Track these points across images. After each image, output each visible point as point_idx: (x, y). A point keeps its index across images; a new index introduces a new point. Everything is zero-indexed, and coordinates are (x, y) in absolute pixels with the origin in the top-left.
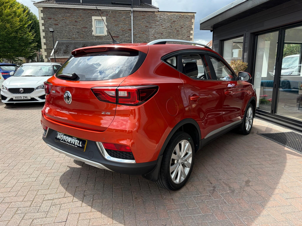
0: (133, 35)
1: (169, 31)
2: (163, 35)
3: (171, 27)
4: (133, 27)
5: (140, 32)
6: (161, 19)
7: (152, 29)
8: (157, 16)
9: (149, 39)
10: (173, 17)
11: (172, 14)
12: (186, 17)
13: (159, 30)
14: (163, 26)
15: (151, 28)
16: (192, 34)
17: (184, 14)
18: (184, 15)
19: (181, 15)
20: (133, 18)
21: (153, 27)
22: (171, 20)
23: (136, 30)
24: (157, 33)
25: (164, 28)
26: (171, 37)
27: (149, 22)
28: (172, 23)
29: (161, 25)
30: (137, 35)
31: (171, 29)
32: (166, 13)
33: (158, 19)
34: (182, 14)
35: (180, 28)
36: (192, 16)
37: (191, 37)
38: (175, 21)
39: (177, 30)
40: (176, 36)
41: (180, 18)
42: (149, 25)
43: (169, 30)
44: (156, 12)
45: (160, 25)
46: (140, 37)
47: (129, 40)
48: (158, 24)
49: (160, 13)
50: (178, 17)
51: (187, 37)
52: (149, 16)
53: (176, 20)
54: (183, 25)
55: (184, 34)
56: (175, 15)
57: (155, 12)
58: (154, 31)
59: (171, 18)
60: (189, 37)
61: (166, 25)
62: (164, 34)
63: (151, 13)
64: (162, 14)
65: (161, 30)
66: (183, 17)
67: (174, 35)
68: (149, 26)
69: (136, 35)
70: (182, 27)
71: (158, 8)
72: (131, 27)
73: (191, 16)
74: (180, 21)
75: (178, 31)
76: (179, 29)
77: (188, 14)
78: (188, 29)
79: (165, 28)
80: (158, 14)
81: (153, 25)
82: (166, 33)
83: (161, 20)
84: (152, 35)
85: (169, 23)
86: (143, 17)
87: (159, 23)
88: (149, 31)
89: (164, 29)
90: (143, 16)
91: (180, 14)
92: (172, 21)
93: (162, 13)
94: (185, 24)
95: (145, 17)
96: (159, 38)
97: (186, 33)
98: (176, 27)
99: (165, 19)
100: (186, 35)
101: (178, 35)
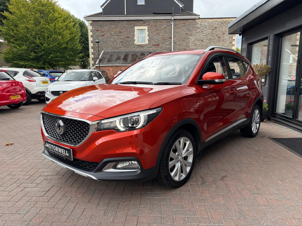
0: (173, 43)
1: (210, 37)
2: (203, 42)
3: (212, 33)
4: (174, 35)
5: (180, 39)
7: (192, 36)
8: (198, 24)
9: (189, 46)
10: (214, 24)
11: (214, 20)
13: (200, 37)
14: (204, 33)
16: (234, 39)
17: (226, 20)
18: (226, 21)
19: (223, 20)
20: (174, 27)
21: (193, 34)
22: (212, 26)
23: (177, 38)
24: (198, 41)
25: (204, 34)
26: (212, 43)
27: (189, 30)
28: (214, 29)
29: (202, 32)
30: (177, 43)
31: (212, 36)
32: (208, 19)
33: (199, 26)
34: (224, 20)
35: (221, 34)
37: (233, 43)
38: (216, 27)
39: (219, 36)
40: (217, 42)
41: (222, 24)
43: (209, 36)
44: (197, 19)
45: (201, 32)
46: (180, 45)
47: (169, 48)
48: (198, 31)
49: (201, 20)
50: (220, 23)
51: (229, 43)
52: (190, 23)
53: (218, 26)
54: (225, 31)
55: (226, 41)
56: (216, 21)
57: (195, 19)
58: (194, 38)
59: (213, 25)
60: (231, 43)
61: (207, 32)
62: (205, 41)
63: (192, 21)
65: (201, 37)
66: (226, 23)
67: (215, 42)
68: (190, 33)
69: (176, 43)
71: (199, 16)
72: (172, 35)
74: (222, 27)
75: (220, 37)
77: (231, 20)
78: (230, 35)
79: (206, 35)
80: (199, 21)
81: (193, 32)
82: (207, 40)
83: (201, 27)
84: (193, 43)
85: (210, 29)
86: (184, 25)
87: (200, 30)
88: (189, 38)
89: (204, 36)
90: (183, 23)
91: (222, 19)
92: (214, 27)
94: (227, 30)
95: (185, 25)
96: (199, 45)
97: (228, 39)
98: (217, 34)
99: (206, 26)
100: (228, 41)
101: (219, 41)
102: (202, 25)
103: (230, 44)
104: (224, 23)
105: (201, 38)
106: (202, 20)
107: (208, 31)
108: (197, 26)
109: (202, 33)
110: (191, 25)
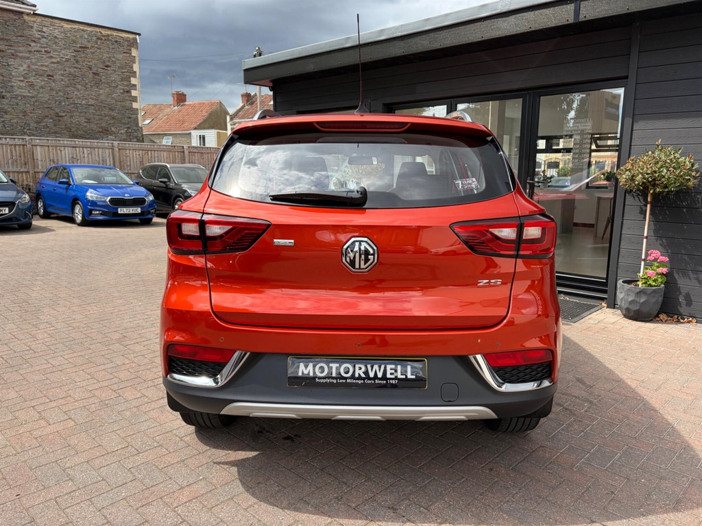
1: (72, 70)
2: (54, 81)
3: (77, 61)
6: (43, 37)
7: (18, 61)
8: (32, 27)
9: (12, 86)
10: (78, 36)
11: (76, 27)
12: (116, 42)
13: (42, 65)
14: (52, 57)
15: (14, 56)
16: (135, 85)
17: (109, 32)
18: (108, 35)
19: (102, 33)
21: (18, 54)
22: (74, 42)
24: (36, 75)
25: (54, 60)
26: (79, 87)
27: (7, 40)
28: (78, 51)
29: (45, 51)
31: (75, 68)
32: (59, 22)
33: (37, 35)
34: (105, 32)
35: (101, 66)
36: (132, 41)
37: (134, 93)
38: (85, 48)
39: (94, 70)
40: (91, 87)
41: (99, 42)
42: (7, 47)
43: (70, 68)
44: (28, 14)
45: (43, 53)
48: (36, 49)
49: (39, 19)
50: (94, 38)
51: (122, 91)
52: (6, 21)
53: (89, 45)
54: (109, 61)
55: (114, 85)
56: (83, 30)
57: (22, 13)
58: (25, 66)
59: (74, 38)
60: (127, 92)
61: (62, 56)
62: (57, 77)
63: (11, 16)
64: (48, 24)
65: (47, 66)
66: (108, 40)
67: (87, 84)
68: (9, 51)
70: (107, 66)
71: (35, 6)
73: (127, 40)
74: (100, 49)
75: (98, 74)
76: (100, 70)
77: (120, 35)
78: (122, 72)
79: (58, 63)
80: (34, 22)
81: (20, 49)
82: (63, 75)
83: (44, 39)
84: (22, 79)
85: (70, 49)
87: (39, 45)
88: (8, 65)
89: (55, 65)
91: (98, 30)
92: (78, 46)
93: (47, 19)
94: (113, 59)
96: (42, 87)
97: (120, 83)
98: (91, 64)
99: (56, 37)
100: (119, 86)
101: (98, 84)
102: (44, 32)
103: (126, 94)
104: (105, 40)
105: (46, 69)
106: (43, 19)
107: (63, 52)
108: (31, 33)
109: (48, 55)
110: (11, 28)
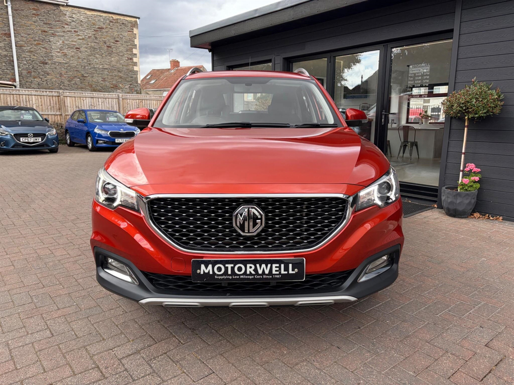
0: (16, 46)
1: (93, 44)
2: (80, 52)
4: (14, 30)
5: (30, 41)
6: (73, 21)
7: (56, 38)
8: (65, 15)
9: (52, 56)
10: (97, 20)
11: (95, 13)
12: (123, 24)
13: (72, 41)
14: (79, 35)
15: (53, 35)
16: (136, 54)
17: (118, 17)
18: (117, 19)
19: (113, 18)
20: (12, 12)
21: (57, 33)
22: (94, 24)
23: (23, 37)
24: (68, 47)
25: (80, 37)
26: (97, 56)
27: (49, 24)
28: (97, 31)
29: (74, 31)
30: (24, 46)
31: (95, 42)
32: (84, 10)
33: (68, 19)
34: (115, 17)
35: (113, 41)
36: (134, 23)
37: (135, 60)
38: (102, 28)
39: (108, 44)
40: (106, 56)
41: (111, 24)
42: (49, 29)
43: (91, 43)
44: (63, 6)
45: (73, 32)
46: (32, 51)
47: (6, 56)
48: (68, 29)
49: (70, 9)
50: (108, 21)
52: (49, 11)
53: (104, 27)
54: (118, 38)
55: (121, 54)
56: (100, 16)
57: (59, 5)
58: (61, 42)
59: (94, 21)
60: (131, 59)
61: (86, 34)
62: (82, 49)
63: (52, 7)
64: (76, 12)
65: (75, 42)
66: (117, 22)
67: (103, 54)
68: (51, 31)
69: (21, 46)
70: (117, 41)
72: (9, 30)
73: (131, 22)
74: (112, 29)
75: (110, 47)
76: (112, 44)
77: (126, 19)
78: (127, 45)
79: (83, 39)
80: (67, 11)
81: (58, 30)
83: (73, 23)
84: (59, 50)
85: (91, 30)
86: (35, 12)
87: (70, 27)
88: (50, 41)
89: (81, 41)
90: (34, 9)
91: (110, 15)
92: (97, 27)
93: (75, 9)
94: (121, 36)
95: (38, 13)
96: (72, 56)
97: (125, 53)
98: (106, 40)
99: (81, 21)
100: (126, 56)
101: (110, 54)
102: (73, 18)
103: (129, 61)
104: (115, 23)
105: (75, 44)
106: (73, 8)
107: (87, 31)
108: (65, 19)
109: (76, 34)
110: (52, 15)
